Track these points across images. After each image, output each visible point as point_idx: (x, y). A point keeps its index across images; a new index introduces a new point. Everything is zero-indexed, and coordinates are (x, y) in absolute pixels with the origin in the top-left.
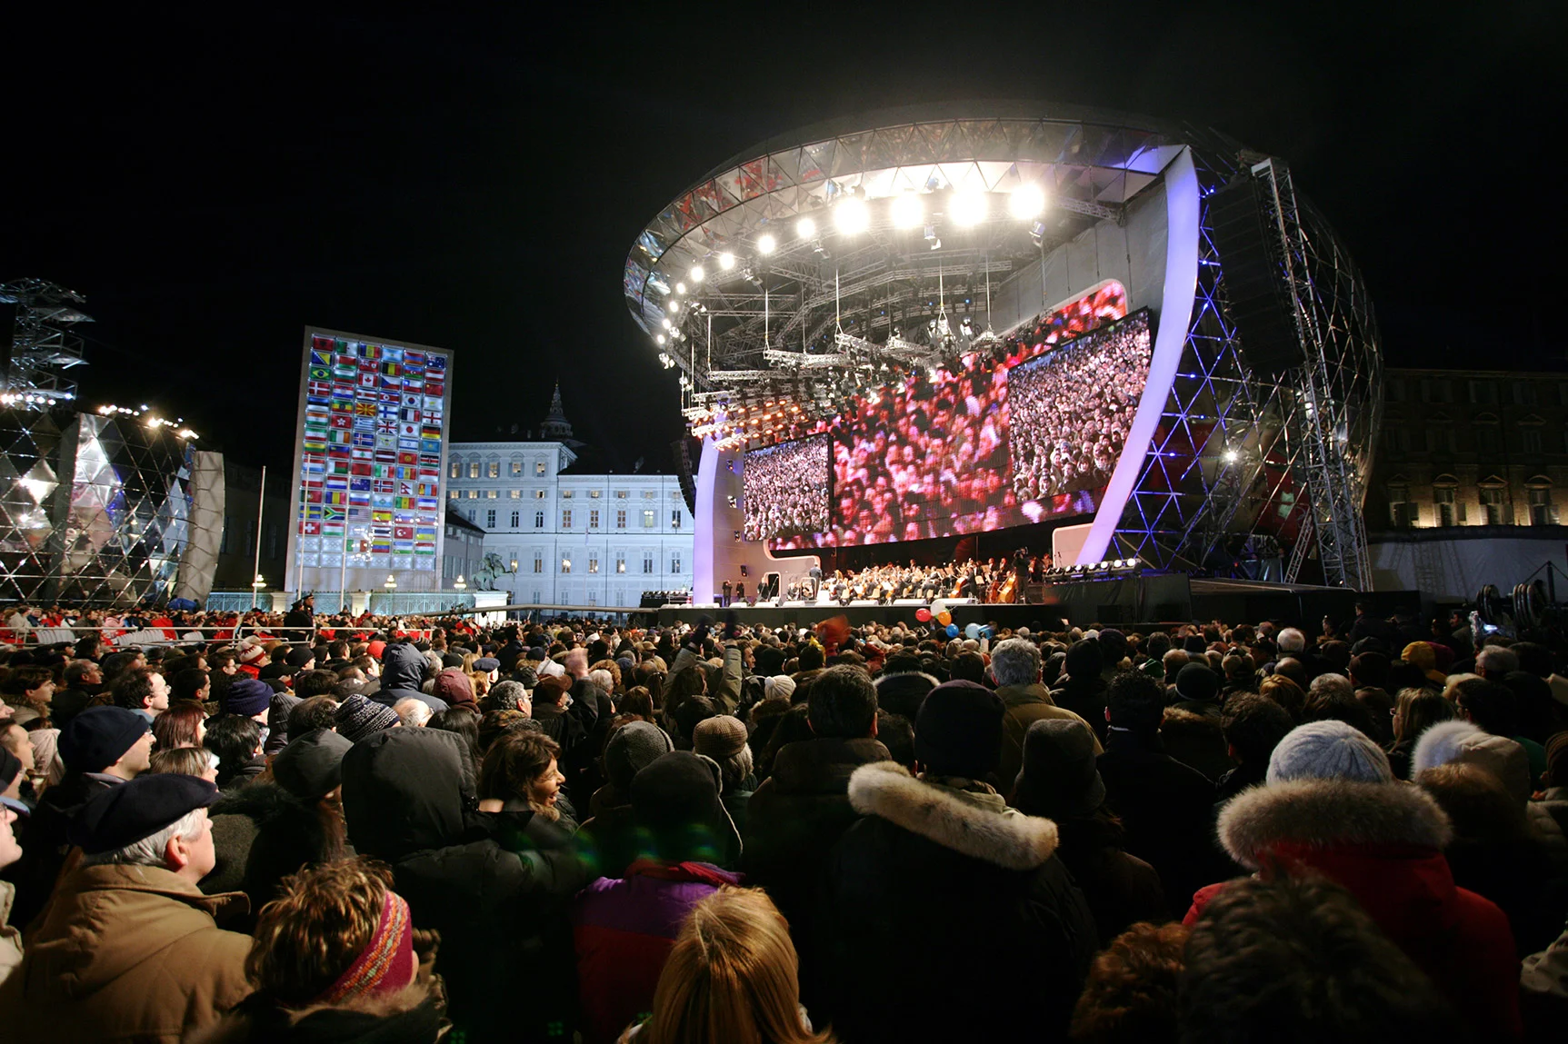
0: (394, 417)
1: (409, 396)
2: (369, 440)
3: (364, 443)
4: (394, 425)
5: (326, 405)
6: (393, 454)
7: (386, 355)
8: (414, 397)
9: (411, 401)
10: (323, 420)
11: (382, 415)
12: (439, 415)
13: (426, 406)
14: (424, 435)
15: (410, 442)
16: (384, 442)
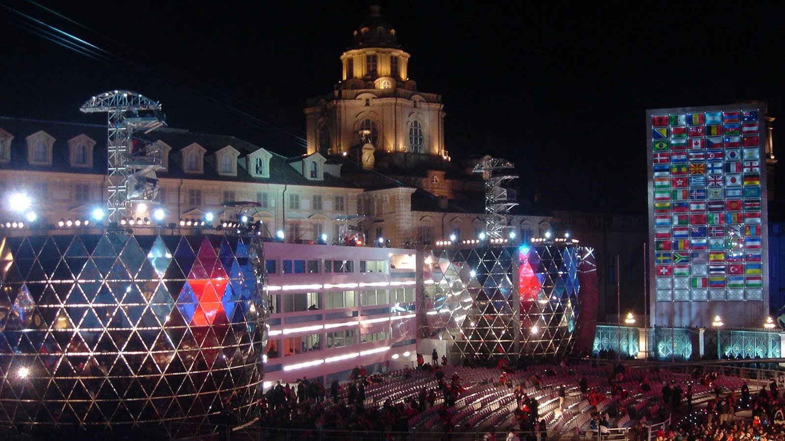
0: (720, 171)
1: (731, 151)
2: (702, 194)
5: (667, 170)
6: (722, 203)
7: (709, 119)
8: (735, 151)
9: (733, 155)
10: (666, 183)
11: (710, 171)
12: (757, 163)
13: (745, 157)
14: (746, 183)
15: (735, 191)
16: (713, 194)
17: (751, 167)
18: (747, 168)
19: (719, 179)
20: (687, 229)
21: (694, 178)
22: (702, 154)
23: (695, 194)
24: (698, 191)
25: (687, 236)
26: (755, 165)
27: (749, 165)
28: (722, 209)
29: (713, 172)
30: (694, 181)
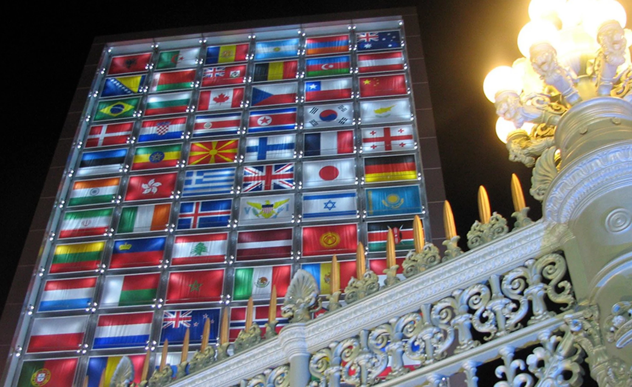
0: (286, 154)
1: (321, 109)
2: (219, 213)
3: (205, 222)
4: (285, 170)
5: (120, 161)
6: (287, 234)
7: (262, 50)
8: (336, 108)
9: (329, 116)
10: (108, 190)
11: (254, 157)
12: (406, 130)
13: (367, 118)
14: (369, 178)
15: (333, 200)
16: (259, 211)
17: (388, 139)
18: (375, 143)
19: (282, 173)
20: (148, 318)
21: (199, 174)
22: (234, 118)
23: (196, 215)
24: (207, 206)
25: (142, 340)
26: (398, 134)
27: (380, 134)
28: (286, 251)
29: (262, 156)
30: (199, 182)
